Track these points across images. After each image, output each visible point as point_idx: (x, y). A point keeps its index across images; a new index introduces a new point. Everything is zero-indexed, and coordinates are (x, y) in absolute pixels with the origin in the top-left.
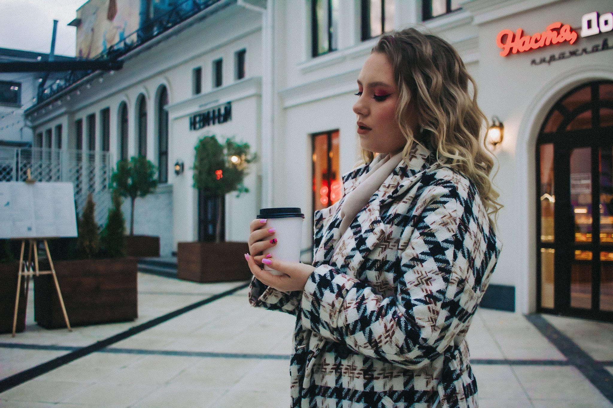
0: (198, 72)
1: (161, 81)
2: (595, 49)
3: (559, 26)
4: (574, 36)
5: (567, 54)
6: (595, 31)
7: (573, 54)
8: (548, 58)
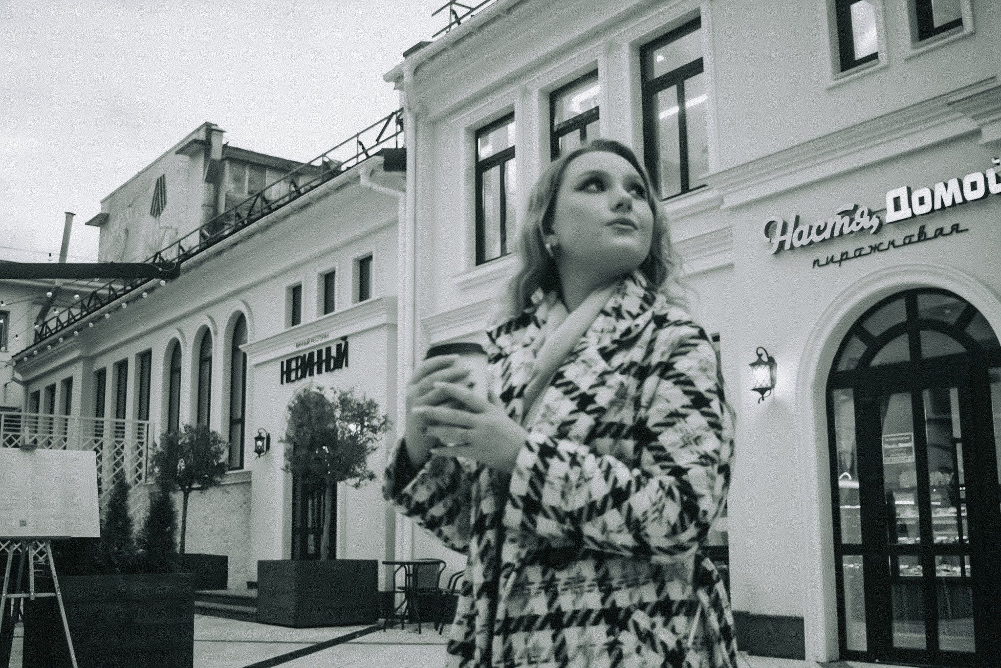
0: (296, 292)
1: (237, 305)
2: (908, 241)
3: (851, 208)
4: (875, 222)
5: (868, 250)
6: (905, 213)
7: (875, 248)
8: (837, 258)
